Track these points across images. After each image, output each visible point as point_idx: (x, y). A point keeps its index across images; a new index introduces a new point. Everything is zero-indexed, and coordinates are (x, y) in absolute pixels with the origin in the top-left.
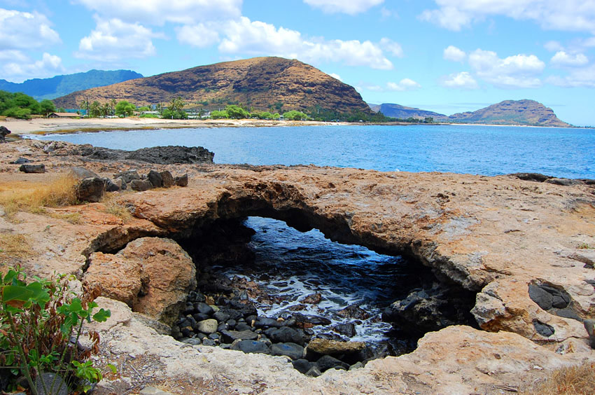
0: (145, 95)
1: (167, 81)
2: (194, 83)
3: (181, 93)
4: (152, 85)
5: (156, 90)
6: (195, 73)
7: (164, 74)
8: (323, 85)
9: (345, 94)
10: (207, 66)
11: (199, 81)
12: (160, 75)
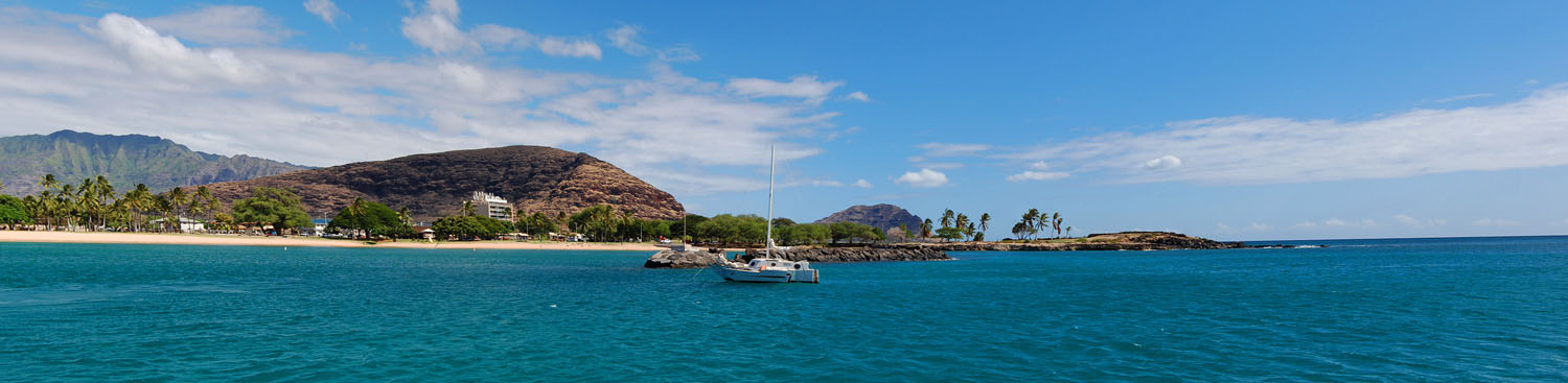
0: (326, 198)
1: (364, 176)
2: (414, 182)
3: (393, 197)
4: (335, 183)
5: (345, 191)
6: (412, 165)
7: (353, 165)
8: (632, 191)
9: (661, 205)
10: (432, 155)
11: (423, 179)
12: (348, 167)
